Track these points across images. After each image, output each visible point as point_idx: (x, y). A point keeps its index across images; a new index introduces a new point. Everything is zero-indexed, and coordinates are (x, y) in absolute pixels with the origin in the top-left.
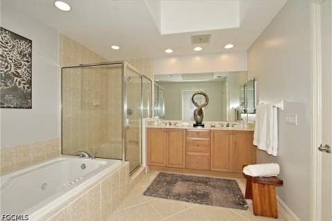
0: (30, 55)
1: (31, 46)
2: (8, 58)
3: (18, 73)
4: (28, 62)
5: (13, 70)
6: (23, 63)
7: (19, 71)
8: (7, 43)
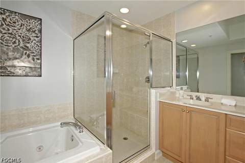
0: (40, 31)
1: (41, 24)
2: (17, 36)
3: (28, 47)
4: (37, 37)
5: (22, 45)
6: (32, 39)
7: (28, 45)
8: (15, 23)
